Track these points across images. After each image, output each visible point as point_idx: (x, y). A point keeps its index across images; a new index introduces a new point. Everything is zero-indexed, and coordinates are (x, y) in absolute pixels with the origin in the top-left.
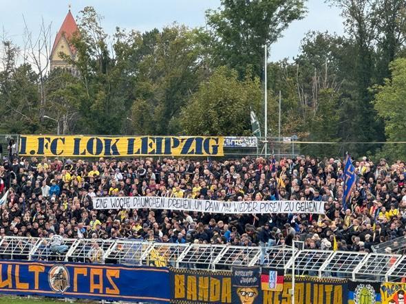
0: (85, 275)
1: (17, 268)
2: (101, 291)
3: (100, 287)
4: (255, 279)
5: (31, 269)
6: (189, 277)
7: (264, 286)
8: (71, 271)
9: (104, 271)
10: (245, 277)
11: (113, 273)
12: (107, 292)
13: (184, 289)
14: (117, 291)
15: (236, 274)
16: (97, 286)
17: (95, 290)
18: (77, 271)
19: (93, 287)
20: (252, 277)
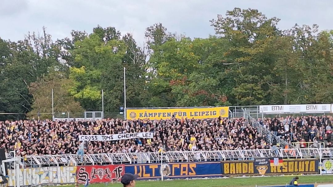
0: (178, 167)
1: (144, 167)
2: (187, 174)
3: (186, 172)
4: (267, 162)
5: (150, 167)
6: (231, 164)
7: (272, 165)
8: (171, 166)
9: (189, 165)
10: (262, 162)
11: (193, 165)
12: (190, 174)
13: (229, 170)
14: (194, 173)
15: (256, 161)
16: (184, 172)
17: (183, 174)
18: (174, 166)
19: (182, 172)
20: (265, 161)
